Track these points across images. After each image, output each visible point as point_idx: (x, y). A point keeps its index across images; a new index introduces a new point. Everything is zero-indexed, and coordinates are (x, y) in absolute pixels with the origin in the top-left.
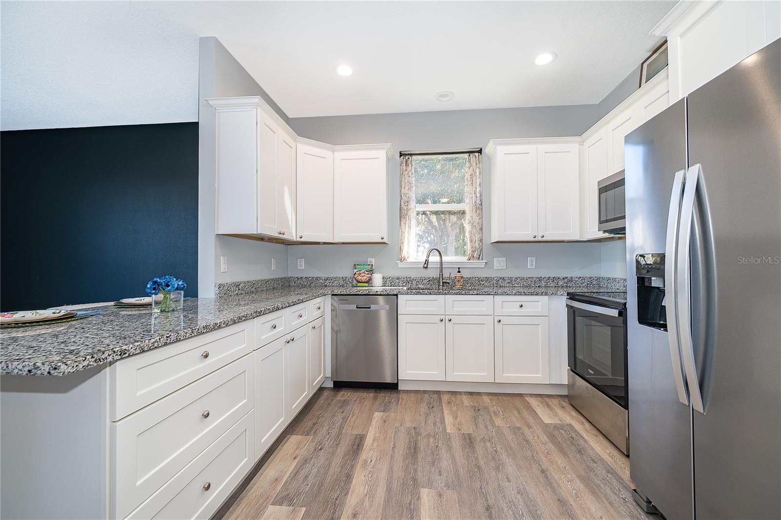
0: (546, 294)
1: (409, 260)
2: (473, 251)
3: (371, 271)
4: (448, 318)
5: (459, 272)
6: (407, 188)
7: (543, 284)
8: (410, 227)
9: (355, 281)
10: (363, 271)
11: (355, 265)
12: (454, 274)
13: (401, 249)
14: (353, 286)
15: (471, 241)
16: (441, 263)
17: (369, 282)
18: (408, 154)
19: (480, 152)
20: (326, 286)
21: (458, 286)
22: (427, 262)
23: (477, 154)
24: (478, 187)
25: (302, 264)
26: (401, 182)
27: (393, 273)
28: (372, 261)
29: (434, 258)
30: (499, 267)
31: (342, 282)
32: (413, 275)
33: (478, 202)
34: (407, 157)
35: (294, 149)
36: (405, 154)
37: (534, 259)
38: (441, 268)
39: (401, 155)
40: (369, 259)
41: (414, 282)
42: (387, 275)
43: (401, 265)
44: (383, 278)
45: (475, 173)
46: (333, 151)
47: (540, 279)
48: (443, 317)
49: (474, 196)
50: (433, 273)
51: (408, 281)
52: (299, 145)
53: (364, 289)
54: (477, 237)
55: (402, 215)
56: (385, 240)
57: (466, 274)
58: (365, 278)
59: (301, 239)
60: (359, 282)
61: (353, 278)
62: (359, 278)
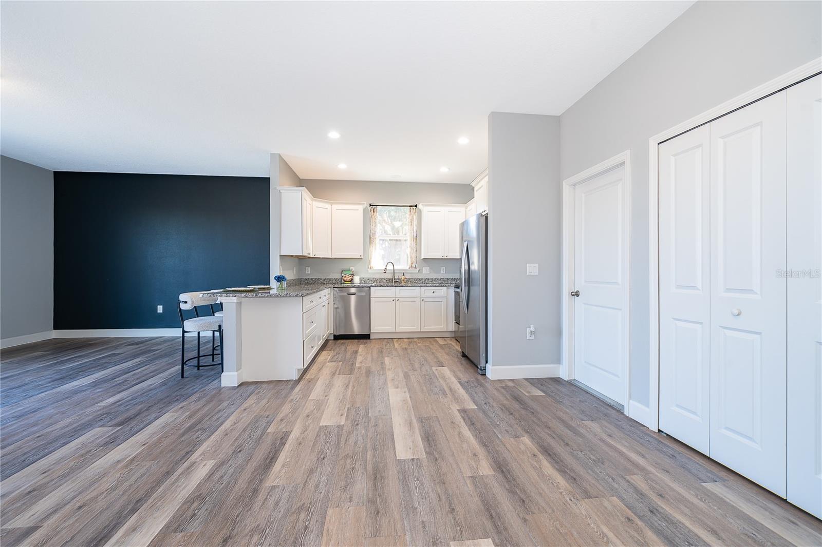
0: (445, 286)
1: (374, 269)
2: (412, 263)
3: (353, 275)
4: (397, 299)
5: (404, 275)
6: (374, 225)
7: (449, 282)
8: (375, 249)
9: (343, 281)
10: (348, 275)
11: (342, 271)
12: (401, 276)
13: (370, 262)
14: (341, 284)
15: (411, 257)
16: (394, 270)
17: (351, 281)
18: (375, 205)
19: (416, 206)
20: (324, 284)
21: (403, 282)
22: (385, 269)
23: (414, 207)
24: (415, 226)
25: (308, 270)
26: (370, 222)
27: (365, 276)
28: (353, 268)
29: (390, 267)
30: (427, 273)
31: (334, 282)
32: (377, 277)
33: (415, 235)
34: (374, 207)
35: (311, 206)
36: (373, 206)
37: (445, 268)
38: (394, 273)
39: (370, 205)
40: (351, 268)
41: (378, 281)
42: (363, 277)
43: (370, 271)
44: (360, 279)
45: (413, 219)
46: (332, 205)
47: (448, 279)
48: (394, 298)
49: (412, 231)
50: (389, 276)
51: (375, 280)
52: (313, 202)
53: (348, 285)
54: (414, 255)
55: (371, 241)
56: (362, 257)
57: (408, 276)
58: (349, 279)
59: (315, 256)
60: (345, 281)
61: (341, 279)
62: (345, 279)
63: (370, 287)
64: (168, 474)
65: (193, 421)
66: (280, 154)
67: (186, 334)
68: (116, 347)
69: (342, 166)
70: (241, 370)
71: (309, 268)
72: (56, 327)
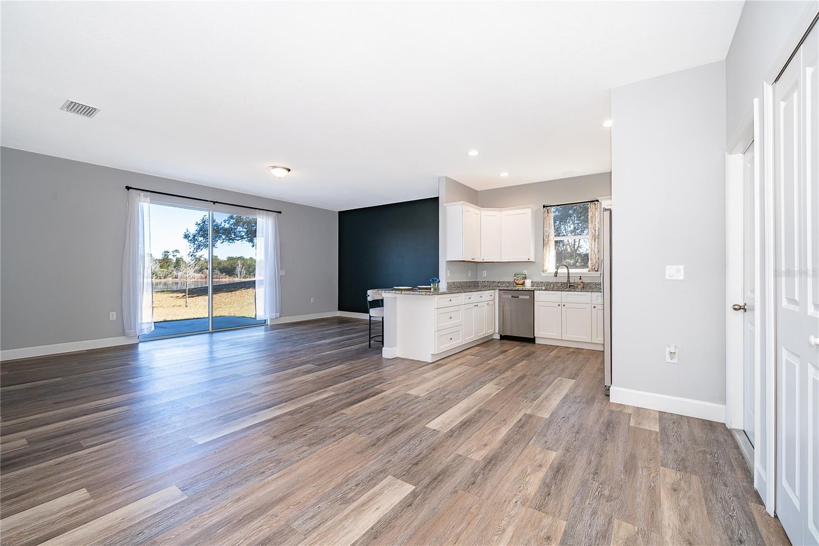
1: (548, 272)
2: (592, 266)
3: (525, 278)
4: (563, 304)
5: (580, 279)
6: (548, 227)
8: (549, 251)
9: (515, 284)
10: (520, 278)
11: (515, 274)
12: (577, 280)
13: (543, 266)
14: (514, 287)
15: (591, 259)
16: (569, 273)
17: (523, 284)
18: (549, 206)
20: (498, 286)
21: (580, 287)
22: (556, 273)
23: (596, 204)
24: (597, 224)
25: (485, 274)
26: (544, 224)
27: (537, 279)
28: (526, 272)
29: (564, 271)
31: (507, 285)
32: (547, 280)
33: (596, 233)
34: (548, 208)
35: (479, 216)
36: (548, 206)
38: (569, 277)
39: (544, 207)
40: (524, 271)
41: (552, 285)
42: (535, 280)
43: (543, 274)
44: (532, 282)
45: (595, 215)
46: (501, 212)
48: (560, 304)
50: (562, 280)
51: (548, 284)
52: (482, 212)
53: (520, 287)
54: (595, 256)
55: (545, 244)
57: (586, 281)
58: (521, 282)
59: (484, 261)
60: (517, 284)
61: (514, 282)
62: (518, 282)
63: (534, 291)
64: (313, 392)
65: (348, 371)
66: (446, 175)
67: (372, 319)
68: (358, 325)
69: (504, 174)
70: (396, 348)
71: (485, 271)
72: (340, 309)
